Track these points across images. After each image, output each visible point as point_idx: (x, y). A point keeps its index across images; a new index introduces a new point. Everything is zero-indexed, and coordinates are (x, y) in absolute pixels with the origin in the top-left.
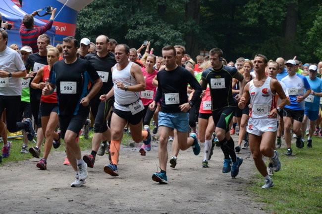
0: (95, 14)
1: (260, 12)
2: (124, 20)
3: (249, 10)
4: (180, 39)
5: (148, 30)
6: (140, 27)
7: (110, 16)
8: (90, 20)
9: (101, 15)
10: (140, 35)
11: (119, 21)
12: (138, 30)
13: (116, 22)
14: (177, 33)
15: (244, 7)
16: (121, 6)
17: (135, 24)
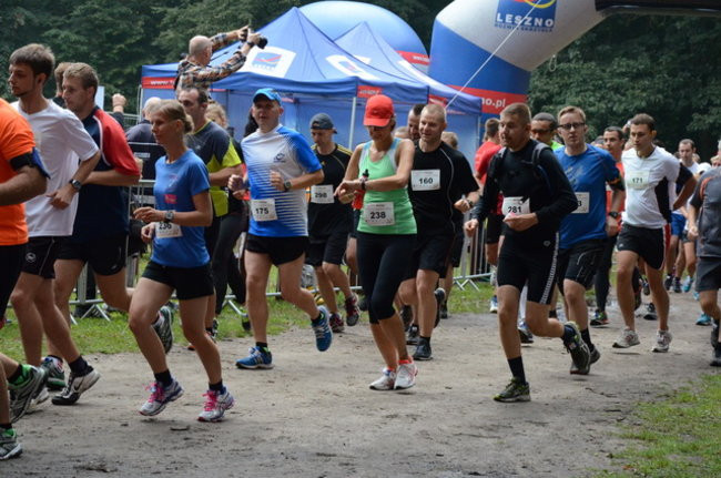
0: (633, 88)
2: (685, 97)
6: (714, 110)
7: (659, 91)
8: (624, 99)
9: (644, 90)
10: (714, 123)
11: (678, 100)
12: (710, 115)
13: (671, 101)
16: (680, 73)
17: (705, 104)
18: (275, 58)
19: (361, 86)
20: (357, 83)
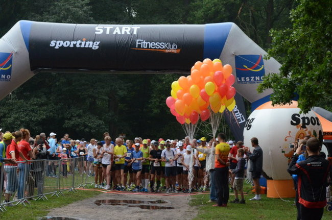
1: (161, 104)
3: (153, 103)
4: (103, 126)
5: (79, 120)
14: (101, 122)
15: (150, 101)
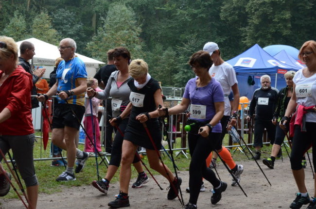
18: (249, 61)
19: (279, 69)
20: (277, 68)
